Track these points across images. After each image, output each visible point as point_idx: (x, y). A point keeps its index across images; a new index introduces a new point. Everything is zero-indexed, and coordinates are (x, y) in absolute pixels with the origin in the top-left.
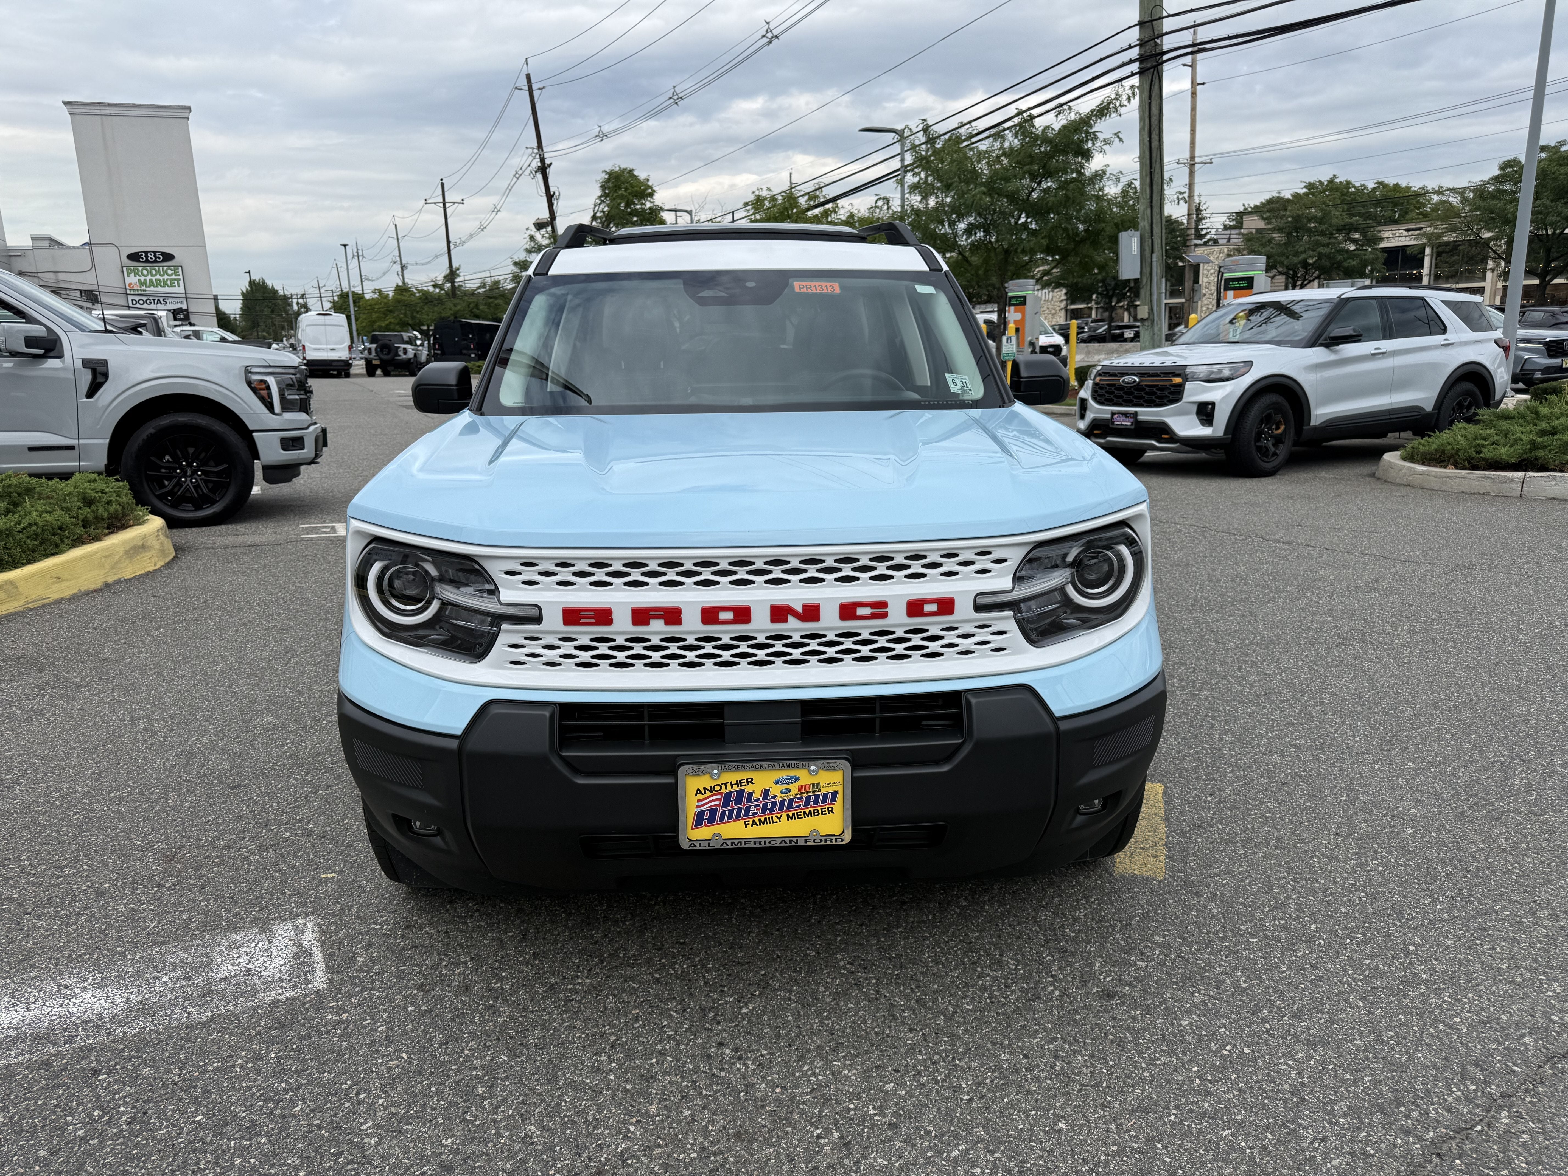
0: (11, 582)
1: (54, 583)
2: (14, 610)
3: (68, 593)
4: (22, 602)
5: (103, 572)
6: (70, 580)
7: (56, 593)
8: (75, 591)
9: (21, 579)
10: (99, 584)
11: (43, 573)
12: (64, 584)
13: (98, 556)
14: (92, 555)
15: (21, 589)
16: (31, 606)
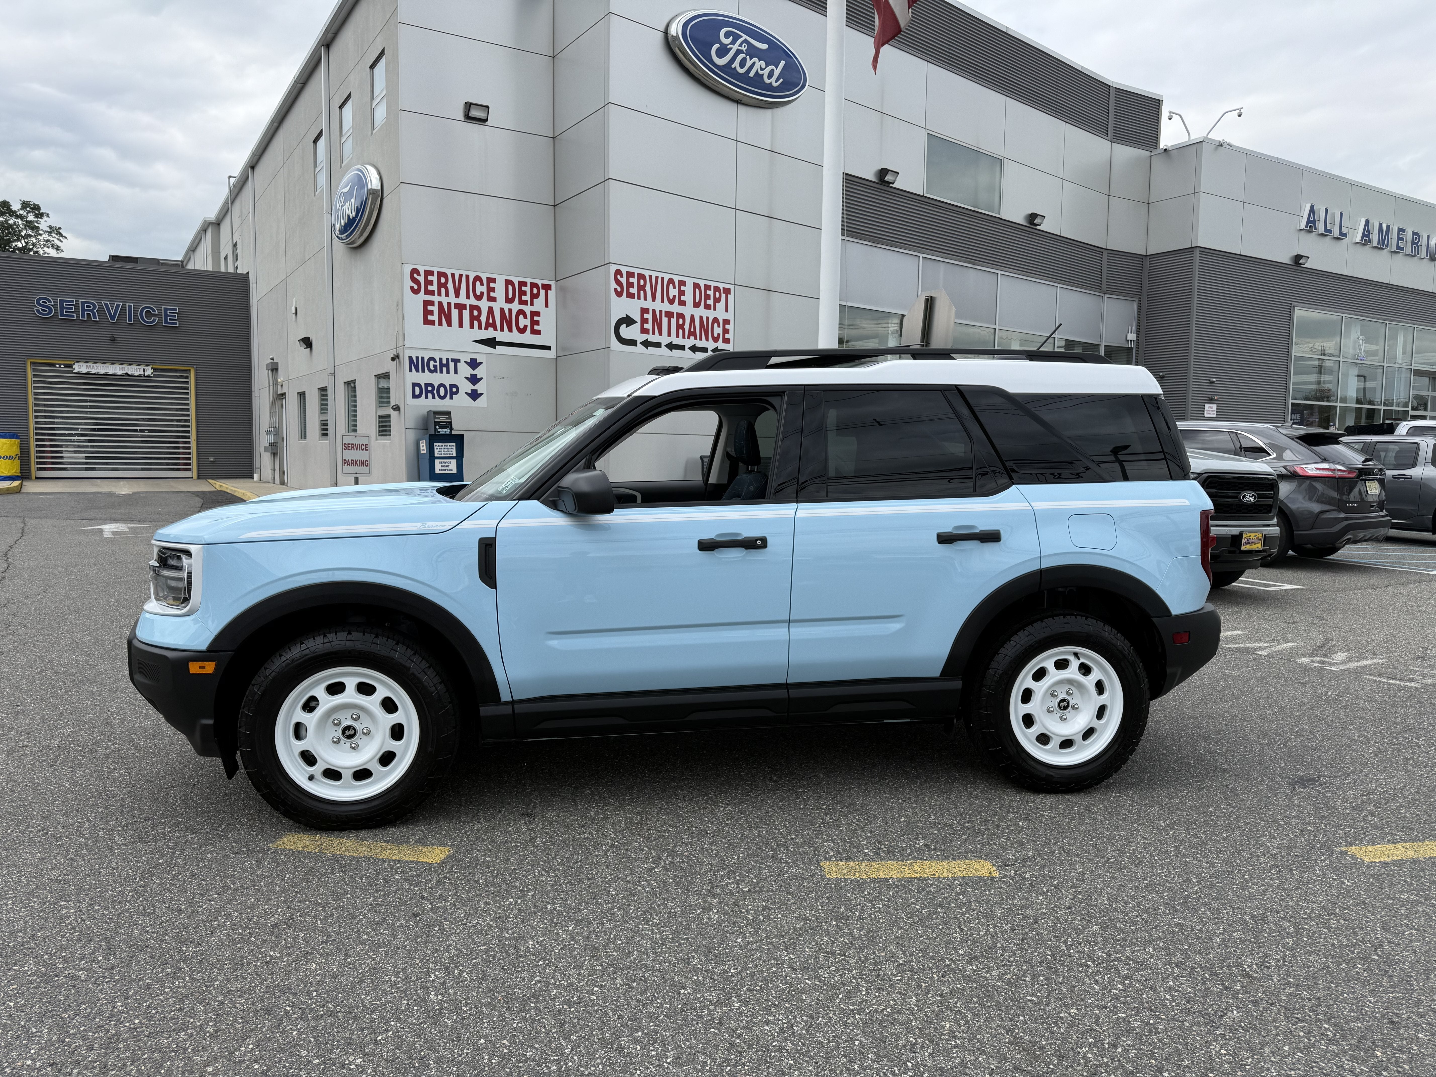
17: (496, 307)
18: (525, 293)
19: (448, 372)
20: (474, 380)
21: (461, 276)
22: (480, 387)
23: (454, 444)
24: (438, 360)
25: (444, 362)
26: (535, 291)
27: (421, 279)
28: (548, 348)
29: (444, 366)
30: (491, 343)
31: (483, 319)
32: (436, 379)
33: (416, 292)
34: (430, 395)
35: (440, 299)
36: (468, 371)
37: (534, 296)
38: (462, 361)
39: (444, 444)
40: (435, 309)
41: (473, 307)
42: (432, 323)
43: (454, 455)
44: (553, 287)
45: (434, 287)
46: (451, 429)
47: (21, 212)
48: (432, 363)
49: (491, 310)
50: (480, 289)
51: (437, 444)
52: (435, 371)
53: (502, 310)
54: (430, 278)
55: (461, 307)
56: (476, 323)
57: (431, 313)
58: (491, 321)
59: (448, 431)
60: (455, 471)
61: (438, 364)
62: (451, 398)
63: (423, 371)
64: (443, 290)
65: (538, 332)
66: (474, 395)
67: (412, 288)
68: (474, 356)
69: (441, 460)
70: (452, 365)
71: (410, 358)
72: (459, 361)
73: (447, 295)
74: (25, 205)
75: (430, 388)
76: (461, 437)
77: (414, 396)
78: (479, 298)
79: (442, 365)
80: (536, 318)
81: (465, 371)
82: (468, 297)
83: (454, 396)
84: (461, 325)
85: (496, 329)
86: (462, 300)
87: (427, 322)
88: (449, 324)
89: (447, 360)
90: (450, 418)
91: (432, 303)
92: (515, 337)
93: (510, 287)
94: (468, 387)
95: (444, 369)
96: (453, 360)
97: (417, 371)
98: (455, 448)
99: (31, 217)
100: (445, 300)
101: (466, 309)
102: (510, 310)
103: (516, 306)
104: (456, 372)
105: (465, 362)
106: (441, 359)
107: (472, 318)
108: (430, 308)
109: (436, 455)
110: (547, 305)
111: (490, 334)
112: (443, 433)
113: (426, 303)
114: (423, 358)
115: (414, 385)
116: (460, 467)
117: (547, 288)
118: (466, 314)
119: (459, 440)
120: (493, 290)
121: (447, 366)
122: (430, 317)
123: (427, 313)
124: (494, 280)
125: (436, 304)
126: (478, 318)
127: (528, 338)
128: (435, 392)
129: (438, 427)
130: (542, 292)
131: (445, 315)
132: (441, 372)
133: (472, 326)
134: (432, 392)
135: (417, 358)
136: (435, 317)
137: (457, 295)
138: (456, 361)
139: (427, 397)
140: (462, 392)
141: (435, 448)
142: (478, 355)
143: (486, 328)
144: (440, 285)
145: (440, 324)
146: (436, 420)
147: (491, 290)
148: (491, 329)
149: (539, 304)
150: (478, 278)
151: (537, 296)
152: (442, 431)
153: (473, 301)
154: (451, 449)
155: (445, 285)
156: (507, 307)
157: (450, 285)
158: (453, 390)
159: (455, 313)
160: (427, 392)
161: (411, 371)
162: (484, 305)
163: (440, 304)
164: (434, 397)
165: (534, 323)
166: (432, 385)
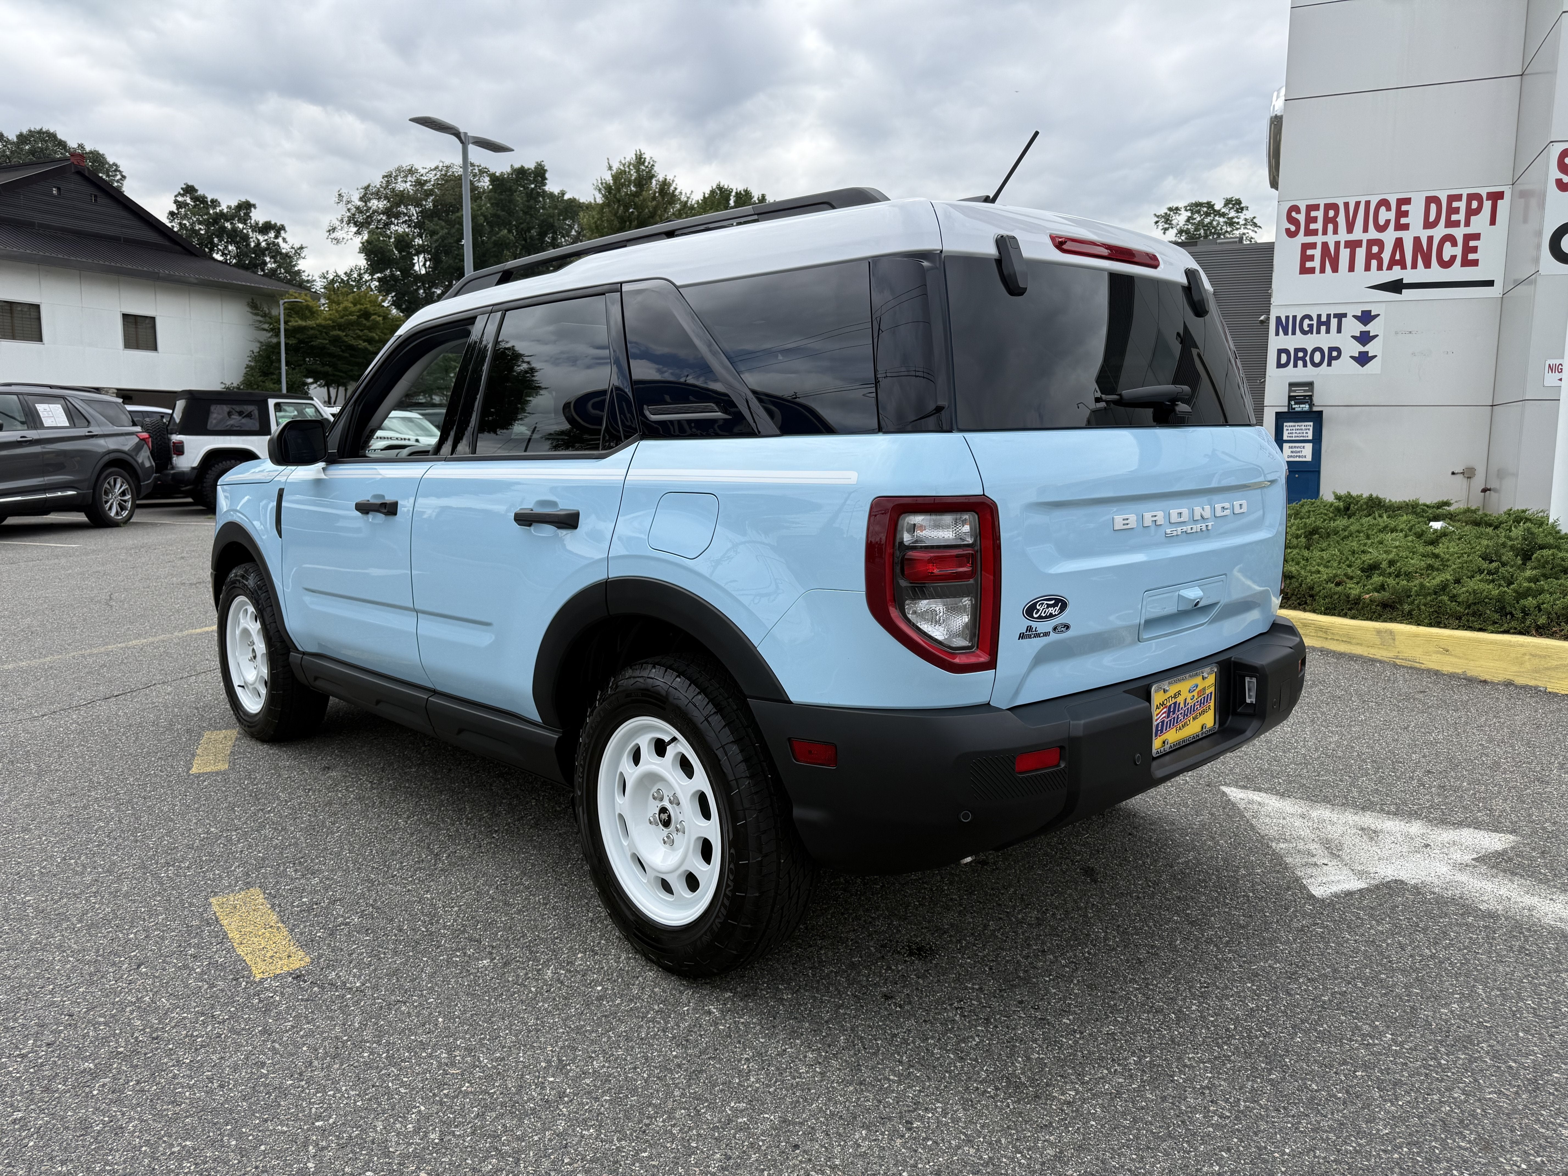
0: (1391, 632)
1: (1438, 652)
2: (1380, 658)
3: (1447, 669)
4: (1391, 655)
5: (1515, 669)
6: (1460, 658)
7: (1433, 662)
8: (1460, 671)
9: (1402, 633)
10: (1500, 676)
11: (1429, 639)
12: (1447, 659)
13: (1523, 650)
14: (1511, 646)
15: (1397, 643)
16: (1398, 662)
17: (1408, 238)
18: (1457, 211)
19: (1328, 331)
20: (1364, 338)
21: (1358, 204)
22: (1371, 348)
23: (1311, 424)
24: (1315, 318)
25: (1324, 319)
26: (1475, 205)
27: (1301, 217)
28: (1490, 283)
29: (1323, 324)
30: (1396, 287)
31: (1386, 256)
32: (1309, 342)
33: (1291, 234)
34: (1300, 363)
35: (1325, 239)
36: (1358, 328)
37: (1471, 213)
38: (1349, 316)
39: (1296, 424)
40: (1317, 253)
41: (1371, 243)
42: (1312, 271)
43: (1310, 438)
44: (1507, 196)
45: (1318, 226)
46: (1311, 405)
47: (1223, 210)
48: (1307, 322)
49: (1399, 243)
50: (1384, 215)
51: (1288, 424)
52: (1311, 331)
53: (1417, 240)
54: (1313, 214)
55: (1353, 245)
56: (1374, 263)
57: (1311, 258)
58: (1398, 257)
59: (1306, 407)
60: (1309, 458)
61: (1315, 322)
62: (1329, 364)
63: (1294, 333)
64: (1330, 227)
65: (1475, 263)
66: (1363, 359)
67: (1288, 231)
68: (1366, 308)
69: (1291, 445)
70: (1334, 322)
71: (1278, 319)
72: (1345, 315)
73: (1335, 232)
74: (1228, 202)
75: (1301, 354)
76: (1320, 413)
77: (1280, 365)
78: (1381, 229)
79: (1320, 323)
80: (1472, 243)
81: (1353, 327)
82: (1366, 230)
83: (1333, 362)
84: (1351, 268)
85: (1404, 267)
86: (1358, 234)
87: (1304, 270)
88: (1335, 269)
89: (1329, 316)
90: (1312, 390)
91: (1313, 246)
92: (1436, 273)
93: (1433, 207)
94: (1356, 348)
95: (1323, 328)
96: (1336, 316)
97: (1286, 333)
98: (1311, 429)
99: (1232, 214)
100: (1331, 239)
101: (1361, 246)
102: (1430, 239)
103: (1440, 231)
104: (1339, 330)
105: (1354, 316)
106: (1319, 316)
107: (1369, 256)
108: (1309, 252)
109: (1285, 438)
110: (1493, 222)
111: (1396, 274)
112: (1299, 409)
113: (1305, 247)
114: (1295, 317)
115: (1280, 351)
116: (1317, 453)
117: (1496, 197)
118: (1361, 253)
119: (1316, 418)
120: (1406, 214)
121: (1327, 324)
122: (1309, 264)
123: (1305, 258)
124: (1407, 201)
125: (1319, 246)
126: (1378, 257)
127: (1457, 273)
128: (1308, 358)
129: (1293, 403)
130: (1487, 205)
131: (1330, 259)
132: (1318, 332)
133: (1368, 268)
134: (1303, 359)
135: (1287, 318)
136: (1316, 264)
137: (1350, 229)
138: (1340, 317)
139: (1295, 366)
140: (1345, 355)
141: (1285, 428)
142: (1374, 304)
143: (1390, 268)
144: (1327, 220)
145: (1323, 270)
146: (1292, 394)
147: (1401, 214)
148: (1397, 268)
149: (1479, 223)
150: (1384, 203)
151: (1478, 211)
152: (1298, 408)
153: (1373, 234)
154: (1306, 429)
155: (1334, 221)
156: (1424, 235)
157: (1341, 220)
158: (1334, 354)
159: (1345, 254)
160: (1297, 359)
161: (1277, 334)
162: (1389, 237)
163: (1325, 245)
164: (1305, 365)
165: (1468, 249)
166: (1304, 351)
